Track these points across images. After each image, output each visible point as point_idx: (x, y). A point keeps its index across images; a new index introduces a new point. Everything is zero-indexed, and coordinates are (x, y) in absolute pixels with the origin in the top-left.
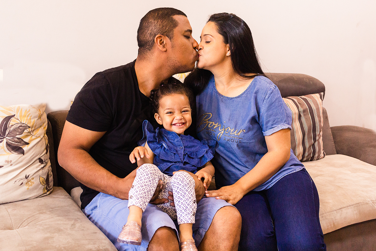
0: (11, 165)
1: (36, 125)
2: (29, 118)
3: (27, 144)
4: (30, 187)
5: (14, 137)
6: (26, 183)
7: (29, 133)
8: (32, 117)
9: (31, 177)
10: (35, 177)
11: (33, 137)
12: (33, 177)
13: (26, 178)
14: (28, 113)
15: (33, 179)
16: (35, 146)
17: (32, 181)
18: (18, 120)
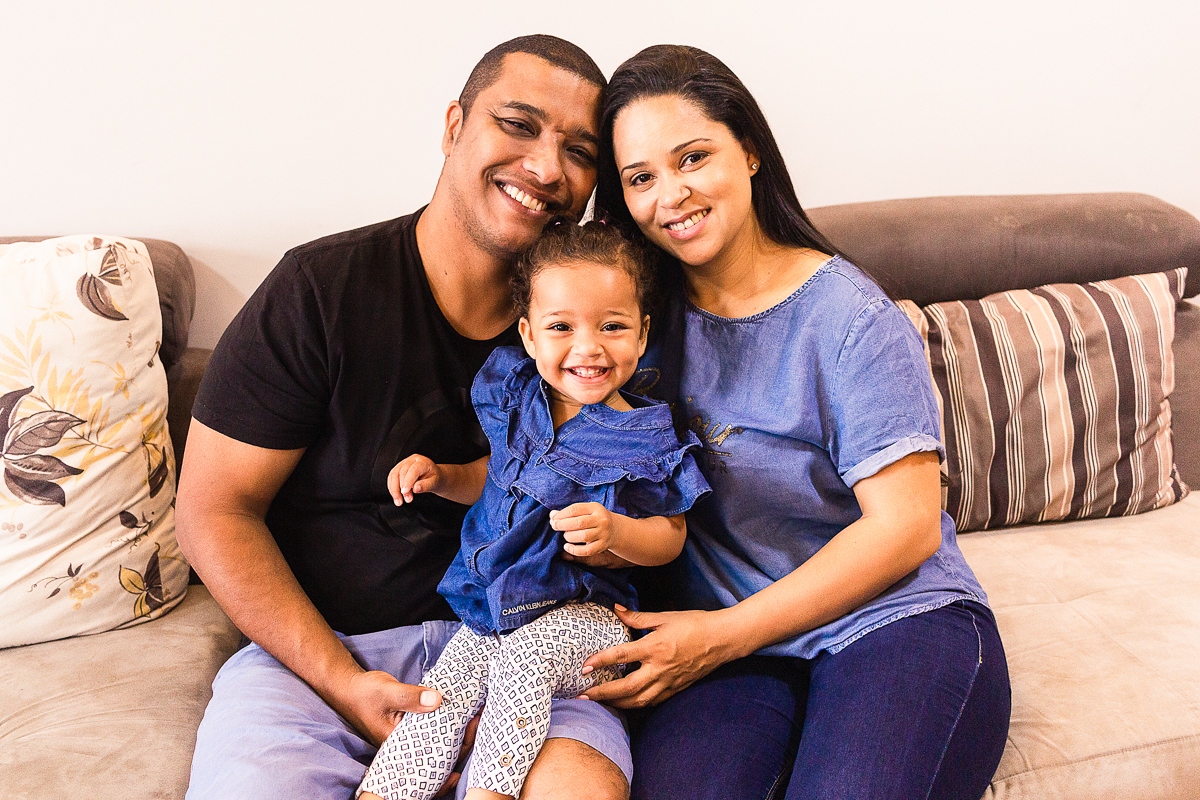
0: (23, 537)
1: (107, 415)
2: (80, 393)
3: (76, 472)
4: (85, 602)
5: (30, 453)
6: (72, 590)
7: (82, 438)
8: (90, 392)
9: (89, 569)
10: (101, 571)
11: (98, 451)
12: (95, 570)
13: (71, 573)
14: (77, 382)
15: (95, 575)
16: (105, 478)
17: (93, 582)
18: (43, 401)
